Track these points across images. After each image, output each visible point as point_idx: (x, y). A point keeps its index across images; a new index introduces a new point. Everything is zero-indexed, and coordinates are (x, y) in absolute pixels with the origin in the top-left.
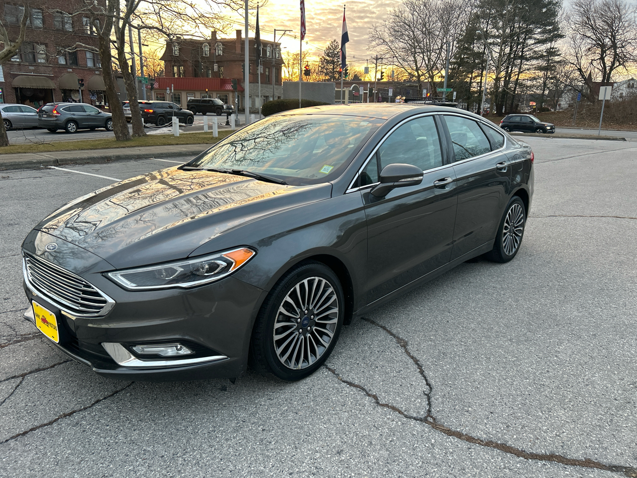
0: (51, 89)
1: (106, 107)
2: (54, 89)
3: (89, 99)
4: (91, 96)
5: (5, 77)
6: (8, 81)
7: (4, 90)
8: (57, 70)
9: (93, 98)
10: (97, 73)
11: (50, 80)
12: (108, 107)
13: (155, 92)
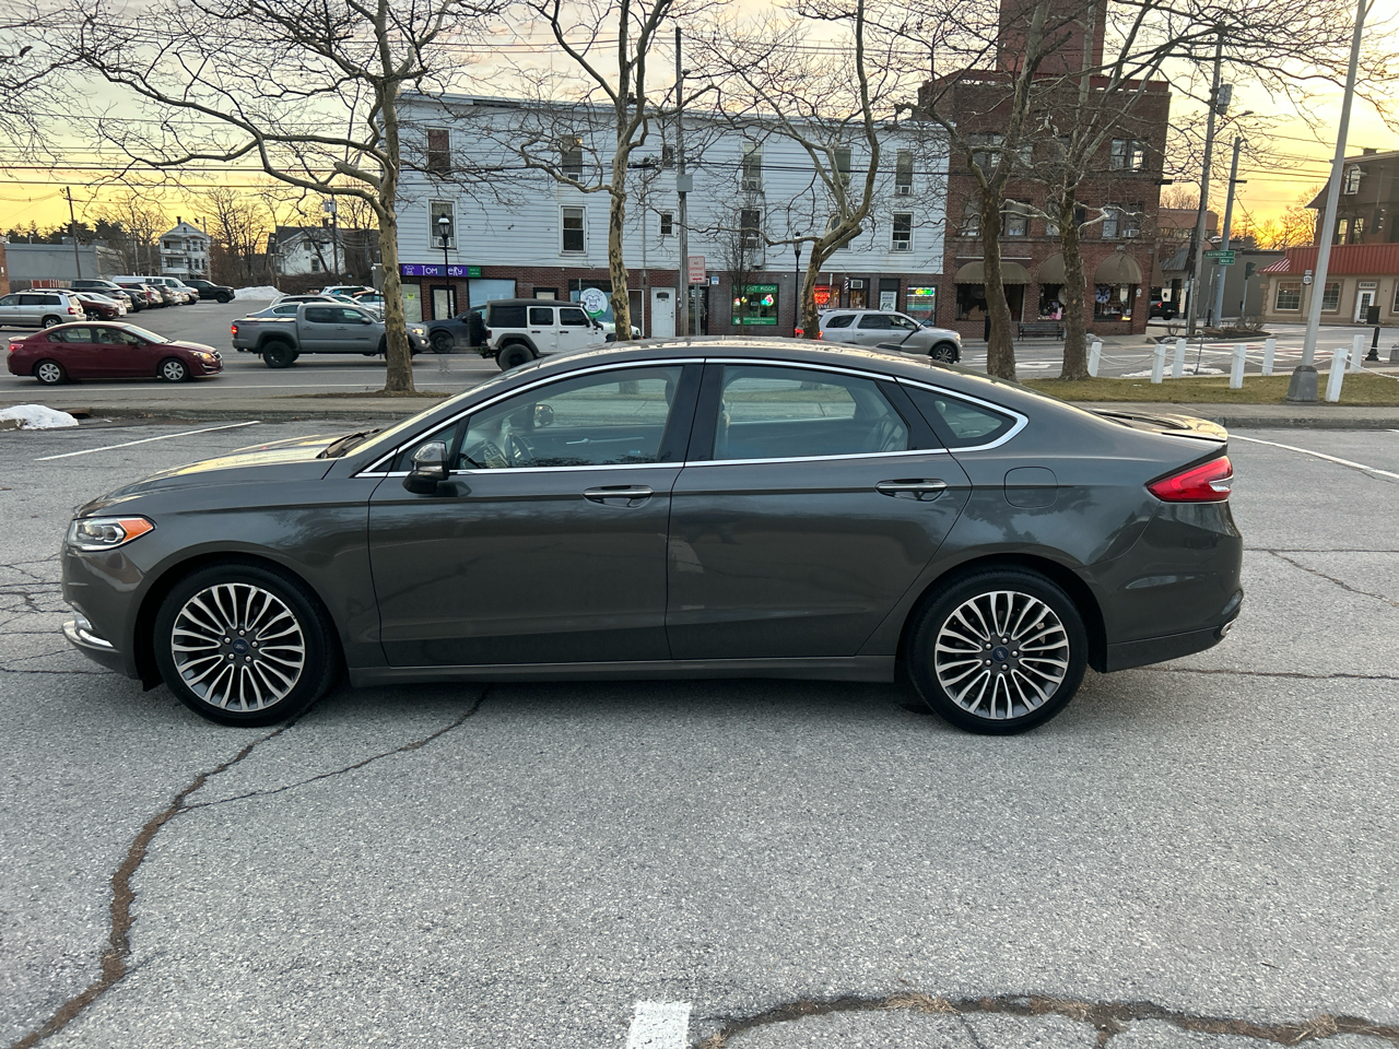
0: (1023, 285)
1: (1124, 318)
2: (1028, 285)
3: (1093, 302)
4: (1098, 296)
5: (946, 266)
6: (949, 272)
7: (940, 289)
8: (1039, 248)
9: (1100, 300)
10: (1120, 247)
11: (1021, 268)
12: (1130, 316)
13: (1278, 281)
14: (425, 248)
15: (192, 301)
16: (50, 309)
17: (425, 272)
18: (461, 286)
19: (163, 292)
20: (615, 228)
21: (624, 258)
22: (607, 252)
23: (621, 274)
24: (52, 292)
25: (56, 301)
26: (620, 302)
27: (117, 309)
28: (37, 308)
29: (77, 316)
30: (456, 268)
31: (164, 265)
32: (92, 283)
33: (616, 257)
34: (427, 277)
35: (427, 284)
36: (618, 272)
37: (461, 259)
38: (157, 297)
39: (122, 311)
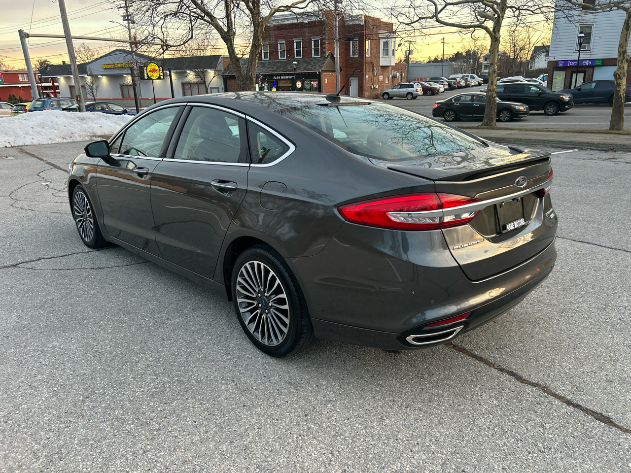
14: (572, 51)
15: (479, 84)
16: (410, 90)
17: (569, 64)
18: (589, 71)
19: (466, 81)
20: (625, 30)
21: (628, 48)
22: (618, 46)
23: (624, 58)
24: (412, 83)
25: (412, 86)
26: (619, 75)
27: (439, 89)
28: (405, 90)
29: (419, 92)
30: (587, 61)
31: (483, 69)
32: (437, 78)
33: (622, 48)
34: (570, 67)
35: (569, 71)
36: (622, 57)
37: (592, 56)
38: (463, 83)
39: (442, 90)
